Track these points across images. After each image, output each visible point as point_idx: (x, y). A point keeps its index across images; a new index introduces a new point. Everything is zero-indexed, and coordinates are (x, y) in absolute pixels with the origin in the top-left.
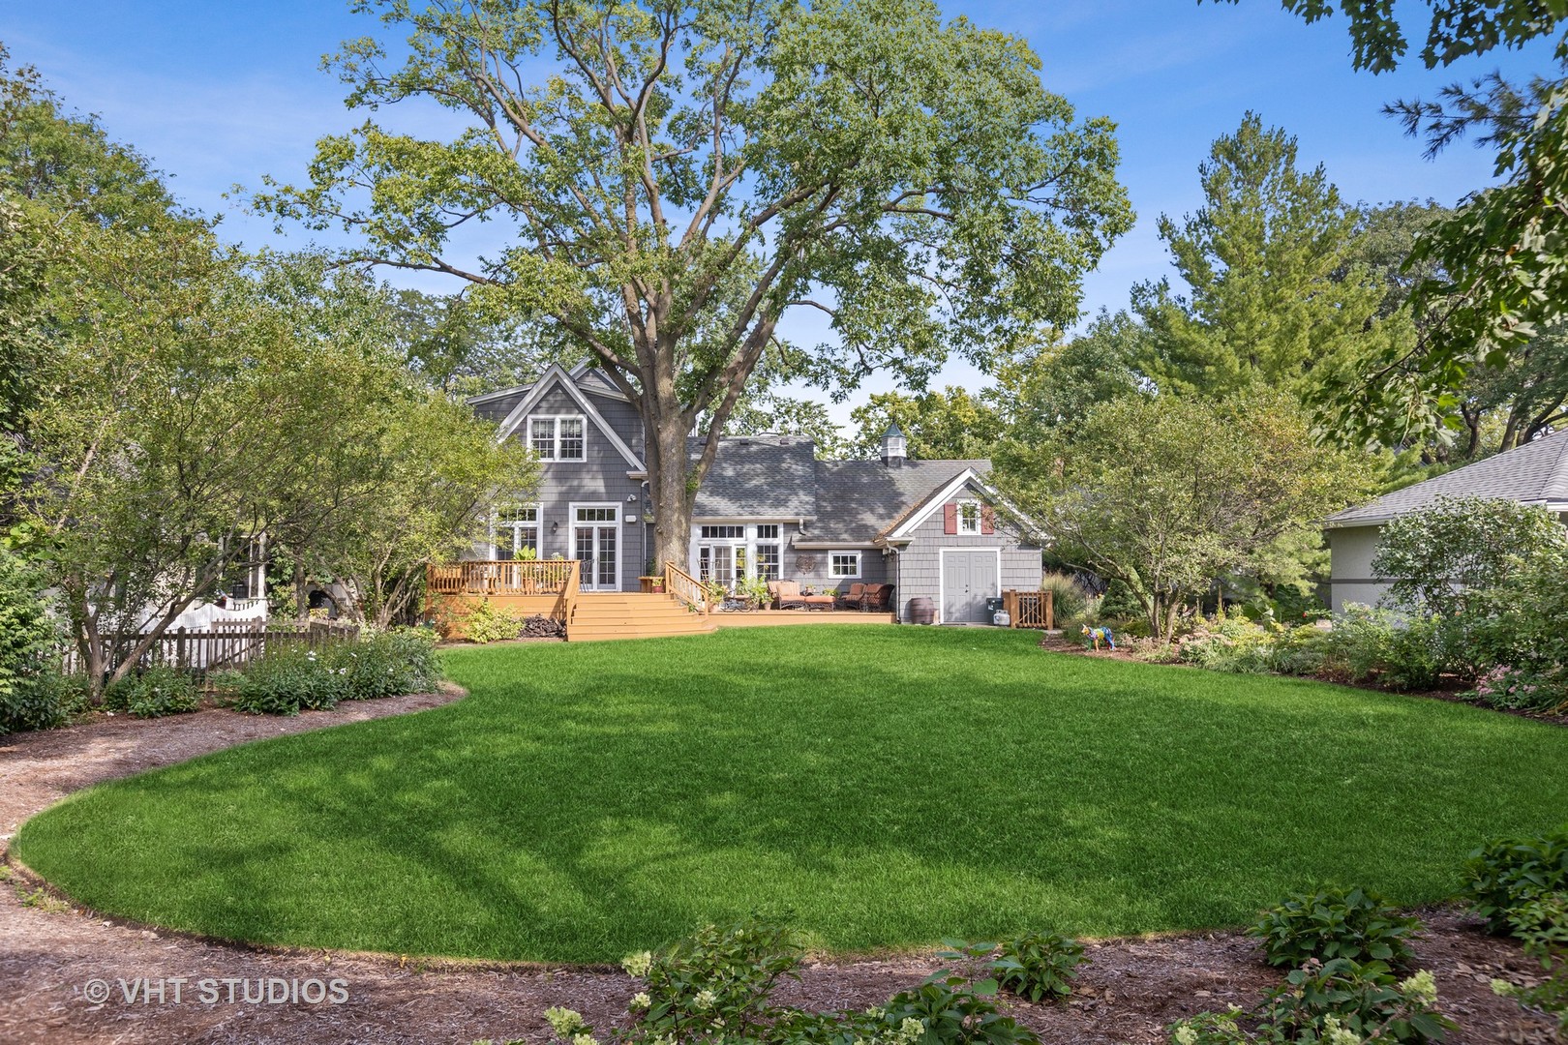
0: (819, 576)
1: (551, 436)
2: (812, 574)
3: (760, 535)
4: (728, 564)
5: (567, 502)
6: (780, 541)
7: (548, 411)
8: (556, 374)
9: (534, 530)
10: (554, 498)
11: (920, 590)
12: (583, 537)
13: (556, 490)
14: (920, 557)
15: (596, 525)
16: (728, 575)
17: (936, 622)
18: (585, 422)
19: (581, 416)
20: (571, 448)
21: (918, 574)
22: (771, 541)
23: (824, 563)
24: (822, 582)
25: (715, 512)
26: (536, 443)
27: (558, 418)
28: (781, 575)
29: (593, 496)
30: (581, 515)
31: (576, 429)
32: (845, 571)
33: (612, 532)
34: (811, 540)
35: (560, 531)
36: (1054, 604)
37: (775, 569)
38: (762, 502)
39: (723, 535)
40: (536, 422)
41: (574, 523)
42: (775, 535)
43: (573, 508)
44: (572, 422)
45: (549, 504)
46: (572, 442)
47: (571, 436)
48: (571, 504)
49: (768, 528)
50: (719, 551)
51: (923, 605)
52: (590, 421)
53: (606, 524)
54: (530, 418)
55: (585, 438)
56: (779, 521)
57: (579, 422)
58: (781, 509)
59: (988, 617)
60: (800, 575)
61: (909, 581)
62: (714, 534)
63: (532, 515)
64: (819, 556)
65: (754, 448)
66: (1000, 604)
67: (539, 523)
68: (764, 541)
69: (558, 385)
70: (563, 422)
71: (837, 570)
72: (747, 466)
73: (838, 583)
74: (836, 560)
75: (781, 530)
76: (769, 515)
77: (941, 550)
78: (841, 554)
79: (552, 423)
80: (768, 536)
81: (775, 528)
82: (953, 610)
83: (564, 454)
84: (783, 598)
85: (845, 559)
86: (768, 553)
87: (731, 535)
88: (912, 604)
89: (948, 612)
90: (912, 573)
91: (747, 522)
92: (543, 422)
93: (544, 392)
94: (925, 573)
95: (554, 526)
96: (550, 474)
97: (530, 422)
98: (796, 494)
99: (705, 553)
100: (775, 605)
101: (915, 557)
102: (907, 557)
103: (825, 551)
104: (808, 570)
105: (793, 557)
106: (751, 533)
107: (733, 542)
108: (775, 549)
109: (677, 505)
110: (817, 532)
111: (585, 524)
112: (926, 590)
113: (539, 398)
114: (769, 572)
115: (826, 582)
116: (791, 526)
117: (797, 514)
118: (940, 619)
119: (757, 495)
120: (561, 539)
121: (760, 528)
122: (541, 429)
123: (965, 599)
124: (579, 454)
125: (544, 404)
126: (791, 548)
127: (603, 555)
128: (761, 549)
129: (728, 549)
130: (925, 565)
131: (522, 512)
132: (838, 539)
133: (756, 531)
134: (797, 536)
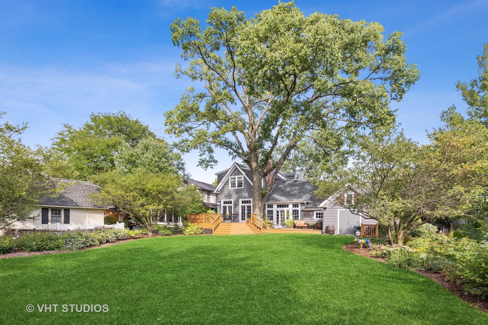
0: (311, 219)
1: (235, 182)
2: (309, 218)
3: (293, 207)
4: (284, 216)
5: (239, 199)
6: (299, 208)
7: (234, 176)
8: (235, 165)
9: (231, 206)
10: (236, 198)
11: (331, 223)
12: (243, 207)
13: (235, 196)
14: (331, 212)
15: (246, 205)
16: (284, 218)
17: (336, 234)
18: (243, 177)
19: (242, 176)
20: (240, 185)
21: (330, 218)
22: (297, 209)
23: (313, 215)
24: (312, 220)
25: (280, 201)
26: (232, 184)
27: (236, 177)
28: (299, 218)
29: (245, 197)
30: (243, 202)
31: (241, 180)
32: (320, 217)
33: (250, 206)
34: (308, 208)
35: (237, 207)
36: (379, 229)
37: (298, 216)
38: (294, 198)
39: (283, 207)
40: (231, 178)
41: (241, 204)
42: (298, 207)
43: (240, 201)
44: (240, 178)
45: (235, 200)
46: (240, 183)
47: (240, 181)
48: (240, 199)
49: (295, 205)
50: (282, 211)
51: (331, 228)
52: (244, 176)
53: (249, 204)
54: (230, 177)
55: (243, 182)
56: (299, 203)
57: (242, 178)
58: (300, 199)
59: (354, 233)
60: (305, 218)
61: (327, 220)
62: (280, 207)
63: (231, 203)
64: (311, 213)
65: (297, 183)
66: (359, 228)
67: (232, 205)
68: (295, 209)
69: (236, 168)
70: (238, 178)
71: (317, 217)
72: (294, 188)
73: (317, 221)
74: (317, 214)
75: (299, 205)
76: (296, 201)
77: (339, 210)
78: (318, 212)
79: (235, 178)
80: (296, 207)
81: (298, 205)
82: (342, 230)
83: (238, 186)
84: (297, 225)
85: (320, 214)
86: (295, 212)
87: (285, 207)
88: (327, 228)
89: (340, 231)
90: (327, 218)
91: (289, 203)
92: (233, 178)
93: (233, 171)
94: (332, 218)
95: (236, 205)
96: (234, 192)
97: (230, 179)
98: (306, 195)
99: (278, 212)
100: (295, 227)
101: (329, 212)
102: (326, 212)
103: (313, 211)
104: (308, 217)
105: (303, 213)
106: (291, 206)
107: (285, 209)
108: (298, 211)
109: (257, 198)
110: (311, 206)
111: (244, 205)
112: (332, 223)
113: (232, 172)
114: (296, 218)
115: (313, 221)
116: (302, 204)
117: (304, 200)
118: (337, 232)
119: (294, 196)
120: (238, 209)
121: (293, 205)
122: (233, 180)
123: (347, 227)
124: (242, 186)
125: (233, 174)
126: (302, 211)
127: (248, 213)
128: (293, 211)
129: (284, 211)
130: (332, 215)
131: (229, 202)
132: (317, 208)
133: (292, 206)
134: (304, 207)
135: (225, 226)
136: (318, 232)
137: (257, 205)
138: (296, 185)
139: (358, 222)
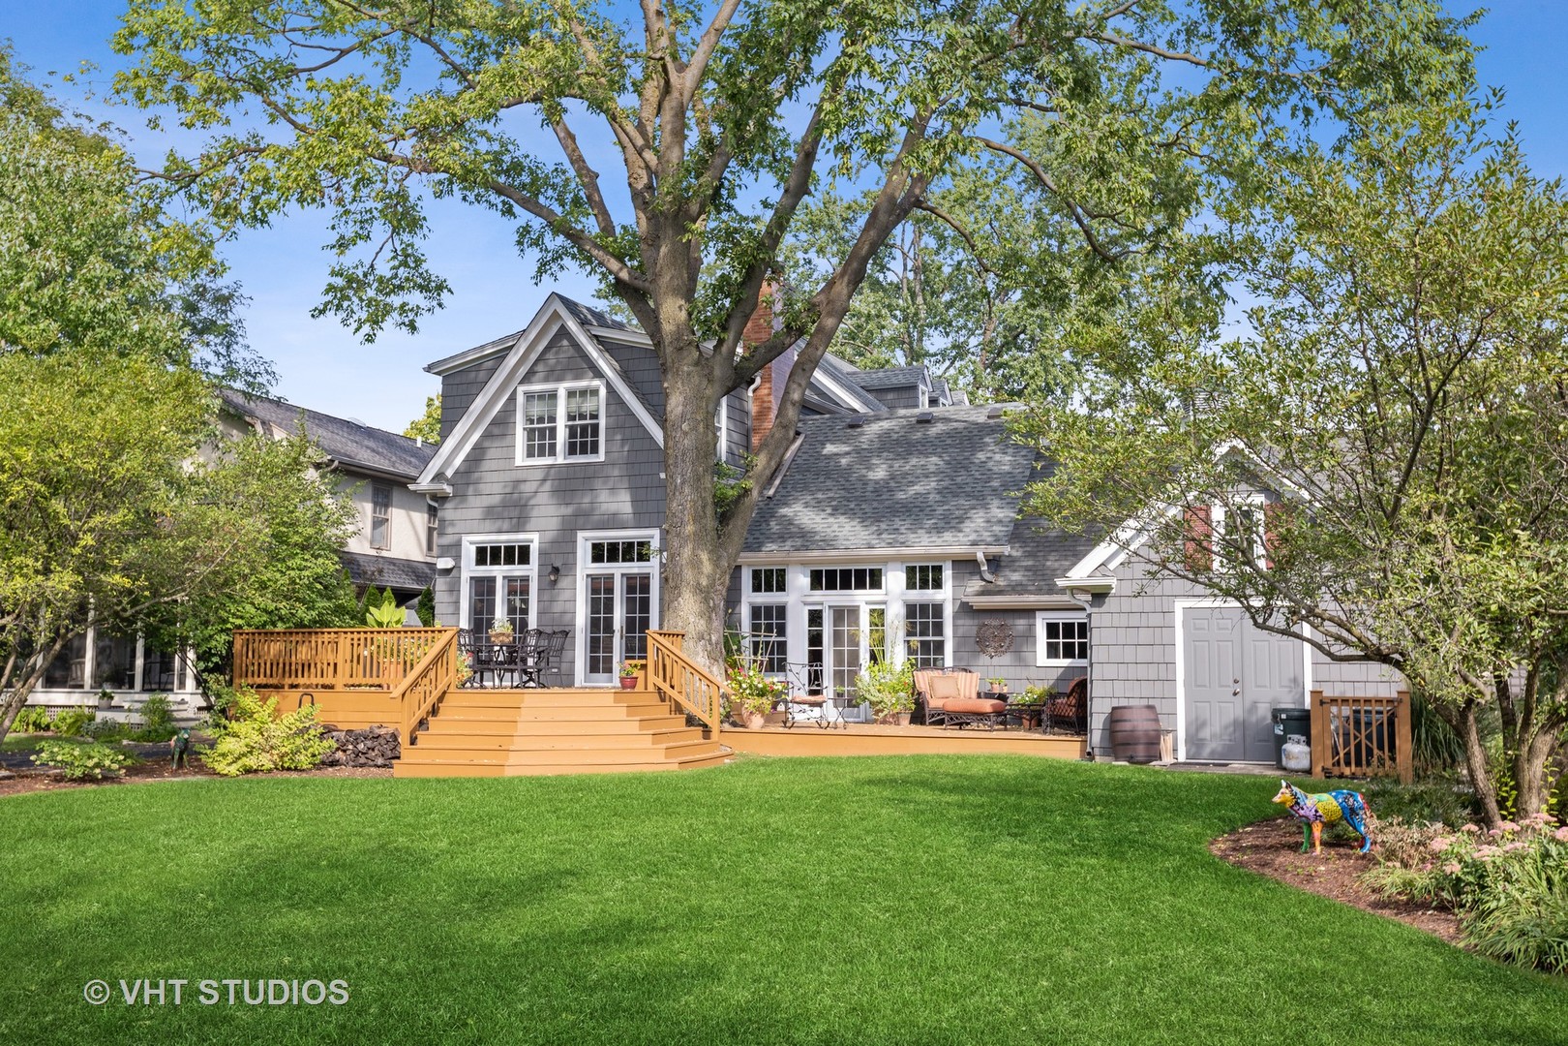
0: (1021, 661)
1: (552, 419)
2: (1006, 659)
3: (911, 585)
4: (854, 641)
5: (574, 530)
6: (945, 595)
7: (546, 380)
8: (556, 315)
9: (525, 580)
10: (554, 524)
11: (1134, 690)
12: (600, 589)
13: (552, 510)
14: (1135, 620)
15: (618, 569)
16: (854, 658)
17: (1167, 759)
18: (603, 392)
19: (596, 383)
20: (583, 439)
21: (1129, 654)
22: (930, 595)
23: (1030, 636)
24: (1024, 673)
25: (828, 543)
26: (530, 433)
27: (562, 388)
28: (949, 659)
29: (612, 522)
30: (598, 553)
31: (588, 406)
32: (1069, 652)
33: (645, 581)
34: (1000, 592)
35: (564, 583)
36: (1415, 726)
37: (939, 647)
38: (916, 525)
39: (846, 586)
40: (529, 397)
41: (585, 566)
42: (938, 584)
43: (584, 542)
44: (583, 393)
45: (550, 536)
46: (584, 428)
47: (582, 417)
48: (581, 535)
49: (924, 570)
50: (839, 614)
51: (1138, 723)
52: (609, 386)
53: (635, 568)
54: (521, 389)
55: (602, 422)
56: (944, 557)
57: (595, 392)
58: (948, 536)
59: (1274, 751)
60: (984, 659)
61: (1110, 671)
62: (831, 586)
63: (523, 554)
64: (1021, 623)
65: (935, 430)
66: (1300, 723)
67: (532, 570)
68: (918, 596)
69: (564, 332)
70: (571, 394)
71: (1052, 651)
72: (914, 461)
73: (1055, 675)
74: (1052, 629)
75: (947, 574)
76: (924, 545)
77: (1180, 605)
78: (1061, 618)
79: (553, 396)
80: (924, 585)
81: (938, 570)
82: (1206, 733)
83: (572, 449)
84: (934, 703)
85: (1069, 629)
86: (923, 619)
87: (860, 585)
88: (1114, 718)
89: (1194, 741)
90: (1116, 654)
91: (887, 560)
92: (541, 396)
93: (541, 348)
94: (1144, 654)
95: (555, 572)
96: (548, 486)
97: (520, 399)
98: (985, 507)
99: (815, 618)
100: (919, 716)
101: (1123, 620)
102: (1106, 620)
103: (1029, 612)
104: (1000, 650)
105: (970, 625)
106: (895, 580)
107: (862, 598)
108: (938, 610)
109: (690, 528)
110: (1016, 577)
111: (604, 568)
112: (1147, 690)
113: (534, 357)
114: (927, 654)
115: (1032, 673)
116: (966, 566)
117: (974, 544)
118: (1175, 750)
119: (915, 512)
120: (566, 595)
121: (911, 571)
122: (537, 409)
123: (1233, 711)
124: (595, 450)
125: (540, 368)
126: (965, 610)
127: (630, 625)
128: (911, 610)
129: (854, 611)
130: (1145, 636)
131: (510, 550)
132: (1052, 590)
133: (902, 577)
134: (976, 584)
135: (483, 715)
136: (1063, 750)
137: (688, 575)
138: (925, 447)
139: (1297, 682)
